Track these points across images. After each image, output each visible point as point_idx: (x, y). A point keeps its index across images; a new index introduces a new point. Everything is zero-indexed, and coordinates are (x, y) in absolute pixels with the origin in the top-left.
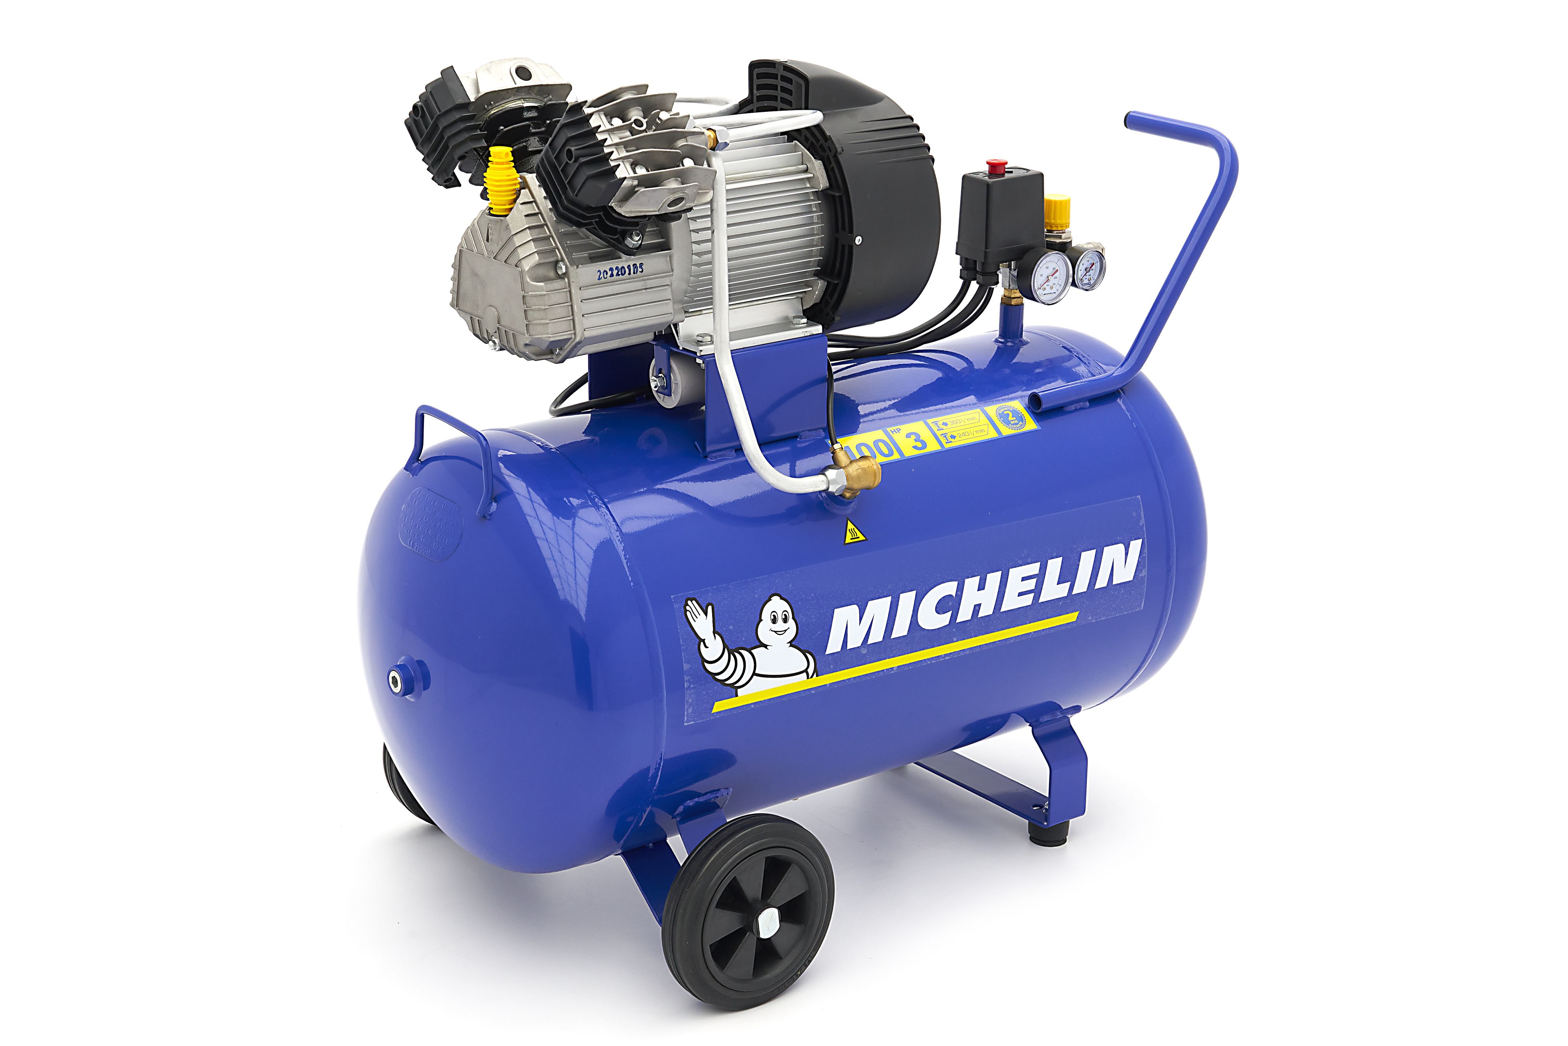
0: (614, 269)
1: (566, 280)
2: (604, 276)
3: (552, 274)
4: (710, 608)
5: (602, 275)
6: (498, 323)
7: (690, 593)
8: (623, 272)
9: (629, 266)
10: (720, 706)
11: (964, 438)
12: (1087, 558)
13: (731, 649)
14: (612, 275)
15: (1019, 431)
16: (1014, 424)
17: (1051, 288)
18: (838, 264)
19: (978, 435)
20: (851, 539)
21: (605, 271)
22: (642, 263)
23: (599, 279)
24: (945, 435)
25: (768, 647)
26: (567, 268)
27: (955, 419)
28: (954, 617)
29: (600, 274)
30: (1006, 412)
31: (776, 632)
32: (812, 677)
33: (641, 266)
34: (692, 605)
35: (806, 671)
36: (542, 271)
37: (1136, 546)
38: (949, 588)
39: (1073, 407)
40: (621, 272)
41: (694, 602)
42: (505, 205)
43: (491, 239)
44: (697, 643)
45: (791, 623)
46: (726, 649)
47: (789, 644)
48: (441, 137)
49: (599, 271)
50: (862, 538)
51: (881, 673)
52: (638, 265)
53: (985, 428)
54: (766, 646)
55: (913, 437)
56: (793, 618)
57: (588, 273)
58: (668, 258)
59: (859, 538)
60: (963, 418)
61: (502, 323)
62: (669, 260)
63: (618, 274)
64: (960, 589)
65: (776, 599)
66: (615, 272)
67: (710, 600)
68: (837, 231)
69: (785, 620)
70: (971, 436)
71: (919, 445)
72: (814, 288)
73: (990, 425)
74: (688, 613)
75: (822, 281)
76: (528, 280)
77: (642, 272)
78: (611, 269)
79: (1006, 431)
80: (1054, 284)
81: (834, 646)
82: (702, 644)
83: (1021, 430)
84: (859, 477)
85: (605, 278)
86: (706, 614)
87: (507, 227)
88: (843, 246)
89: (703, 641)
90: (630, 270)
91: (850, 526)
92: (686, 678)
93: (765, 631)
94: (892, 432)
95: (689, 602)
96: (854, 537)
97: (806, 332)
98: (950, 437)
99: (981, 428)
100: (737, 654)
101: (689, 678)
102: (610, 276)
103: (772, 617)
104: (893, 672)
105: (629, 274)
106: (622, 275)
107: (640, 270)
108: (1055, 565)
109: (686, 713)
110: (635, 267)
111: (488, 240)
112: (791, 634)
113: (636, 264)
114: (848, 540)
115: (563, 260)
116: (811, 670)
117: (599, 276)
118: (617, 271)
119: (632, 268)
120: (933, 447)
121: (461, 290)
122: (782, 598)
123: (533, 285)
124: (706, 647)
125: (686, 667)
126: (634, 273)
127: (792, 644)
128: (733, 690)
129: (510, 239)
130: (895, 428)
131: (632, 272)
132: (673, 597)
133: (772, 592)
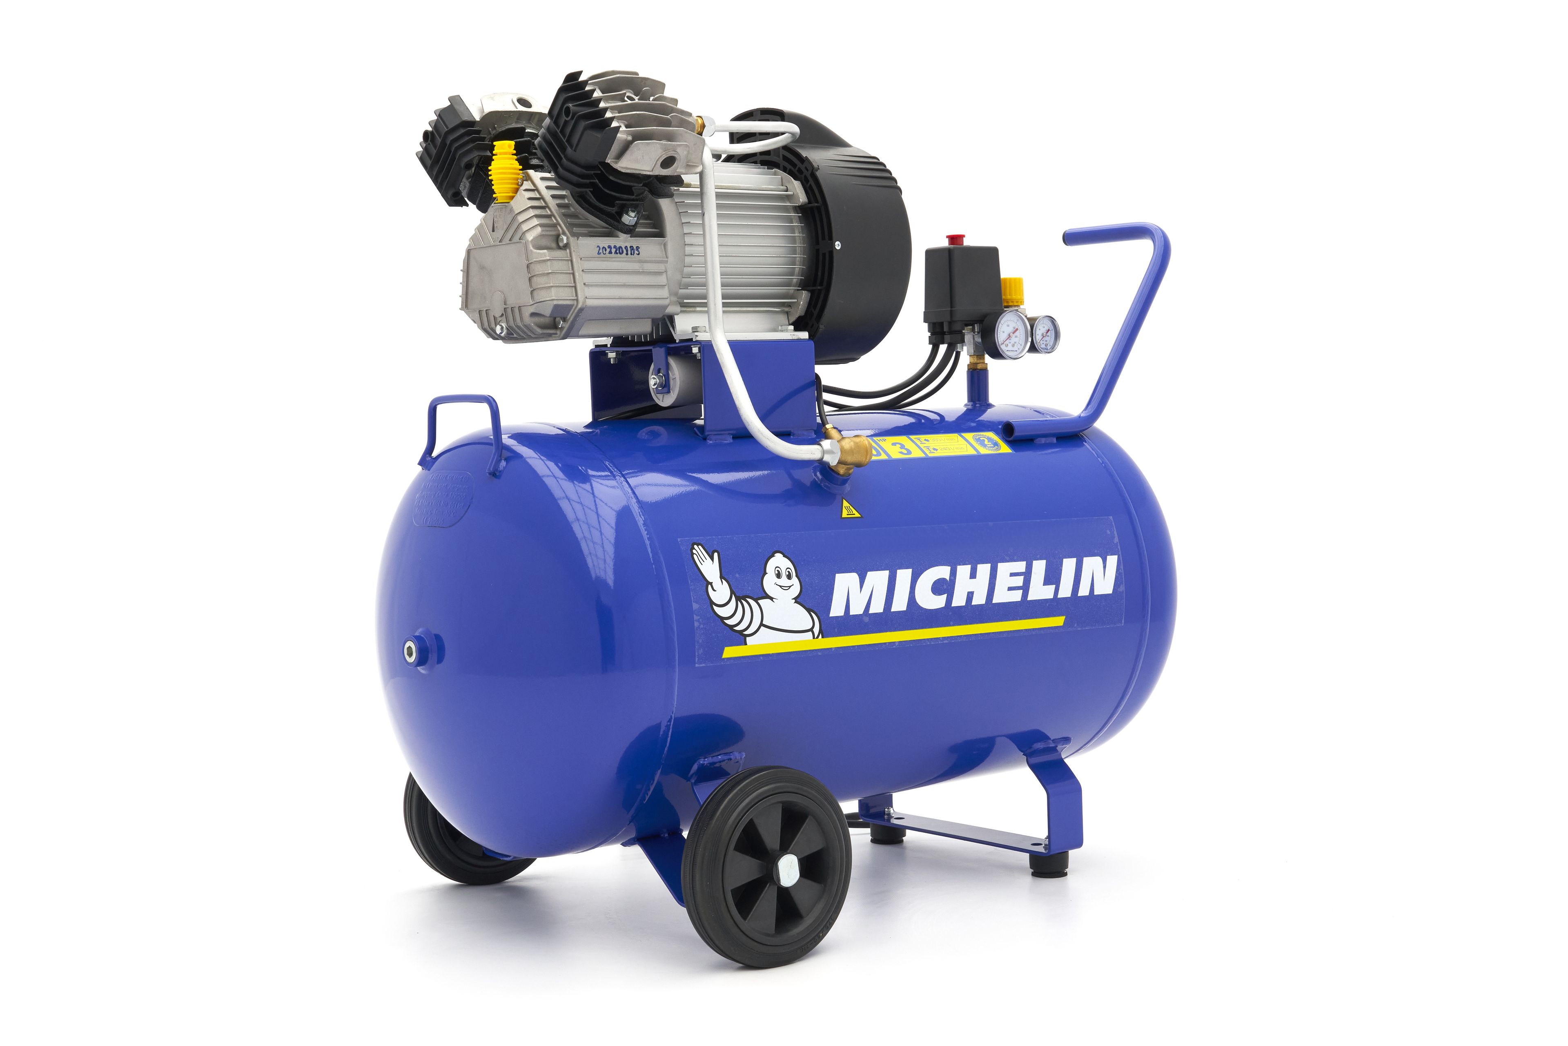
0: (612, 247)
1: (568, 250)
2: (603, 252)
3: (554, 245)
4: (716, 555)
5: (601, 251)
6: (505, 305)
7: (696, 539)
8: (621, 251)
9: (626, 247)
10: (730, 652)
11: (945, 452)
12: (1069, 565)
13: (739, 595)
14: (610, 252)
15: (995, 452)
16: (990, 448)
17: (1013, 345)
18: (820, 274)
19: (959, 451)
20: (847, 515)
21: (604, 247)
22: (638, 247)
23: (599, 253)
24: (928, 448)
25: (774, 600)
26: (568, 238)
27: (935, 438)
28: (949, 600)
29: (600, 249)
30: (982, 439)
31: (780, 586)
32: (818, 637)
33: (638, 249)
34: (698, 550)
35: (811, 630)
36: (544, 242)
37: (1112, 560)
38: (942, 572)
39: (1043, 440)
40: (619, 251)
41: (700, 547)
42: (509, 193)
43: (497, 227)
44: (705, 585)
45: (795, 581)
46: (733, 596)
47: (794, 601)
48: (449, 151)
49: (598, 246)
50: (857, 515)
51: (884, 646)
52: (635, 248)
53: (965, 448)
54: (772, 599)
56: (797, 576)
57: (587, 246)
58: (663, 246)
59: (854, 514)
60: (942, 438)
61: (508, 303)
62: (663, 248)
63: (616, 253)
64: (953, 573)
65: (778, 556)
66: (613, 250)
68: (817, 243)
69: (789, 577)
70: (951, 451)
71: (905, 452)
72: (799, 300)
73: (968, 445)
74: (695, 556)
75: (806, 292)
76: (531, 248)
77: (639, 254)
78: (610, 246)
79: (983, 451)
80: (1015, 343)
81: (837, 610)
82: (710, 586)
83: (998, 452)
84: (851, 451)
85: (604, 254)
86: (712, 559)
87: (512, 210)
88: (824, 254)
89: (711, 584)
90: (627, 251)
91: (845, 504)
92: (696, 618)
93: (769, 583)
94: (879, 441)
95: (695, 547)
96: (849, 513)
97: (794, 335)
99: (962, 448)
100: (743, 601)
101: (699, 617)
102: (609, 253)
103: (777, 572)
104: (894, 647)
105: (627, 254)
106: (620, 254)
107: (636, 252)
108: (1039, 567)
109: (697, 654)
110: (632, 249)
111: (493, 231)
112: (796, 590)
113: (633, 246)
114: (845, 515)
115: (564, 233)
116: (816, 630)
118: (615, 249)
119: (629, 249)
120: (917, 454)
121: (470, 289)
122: (784, 556)
123: (536, 253)
124: (715, 591)
125: (695, 606)
126: (631, 254)
127: (797, 600)
128: (741, 638)
129: (514, 219)
130: (881, 438)
131: (629, 253)
132: (679, 539)
133: (775, 549)
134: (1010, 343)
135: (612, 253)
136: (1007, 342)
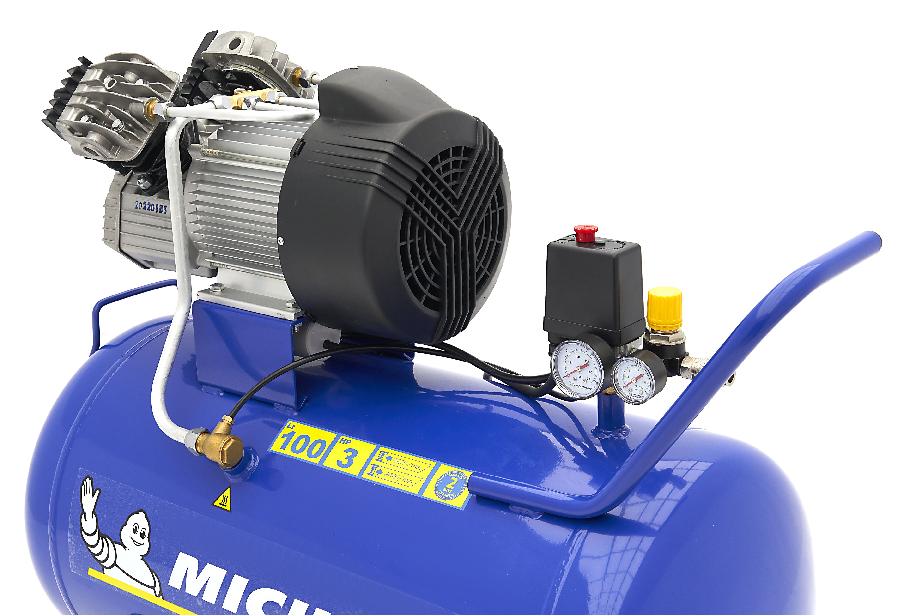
0: (147, 204)
2: (139, 206)
4: (98, 492)
5: (138, 206)
7: (92, 473)
8: (152, 209)
9: (157, 205)
10: (92, 573)
11: (388, 478)
13: (101, 533)
14: (145, 208)
15: (441, 501)
16: (443, 492)
19: (403, 483)
20: (220, 504)
21: (141, 203)
22: (166, 206)
23: (136, 208)
24: (374, 467)
25: (126, 549)
27: (403, 459)
29: (137, 204)
30: (452, 478)
31: (134, 541)
32: (157, 596)
33: (165, 208)
34: (88, 483)
39: (518, 509)
40: (151, 208)
41: (90, 481)
44: (81, 513)
45: (146, 541)
46: (98, 531)
47: (141, 557)
49: (137, 202)
50: (228, 508)
52: (163, 207)
53: (415, 480)
54: (125, 547)
55: (350, 453)
56: (148, 538)
59: (226, 506)
60: (410, 461)
63: (149, 209)
64: (289, 604)
65: (142, 514)
66: (147, 207)
67: (100, 486)
69: (142, 536)
71: (345, 462)
73: (423, 481)
74: (83, 486)
77: (165, 213)
78: (145, 203)
80: (589, 379)
81: (175, 581)
82: (83, 515)
83: (444, 501)
85: (140, 209)
86: (93, 495)
89: (85, 514)
90: (157, 209)
91: (227, 493)
93: (126, 533)
94: (342, 441)
95: (88, 479)
96: (222, 503)
98: (376, 471)
99: (412, 478)
100: (104, 539)
101: (72, 535)
102: (144, 209)
103: (134, 528)
105: (157, 211)
107: (164, 211)
109: (70, 562)
110: (161, 208)
112: (144, 549)
113: (162, 205)
114: (217, 503)
116: (158, 590)
117: (136, 206)
118: (148, 206)
119: (159, 207)
120: (353, 470)
122: (146, 517)
124: (86, 520)
125: (70, 526)
126: (160, 212)
127: (143, 557)
130: (348, 438)
131: (159, 210)
132: (80, 468)
133: (142, 508)
134: (581, 377)
135: (145, 209)
136: (576, 375)
